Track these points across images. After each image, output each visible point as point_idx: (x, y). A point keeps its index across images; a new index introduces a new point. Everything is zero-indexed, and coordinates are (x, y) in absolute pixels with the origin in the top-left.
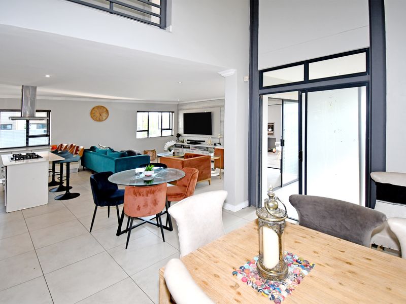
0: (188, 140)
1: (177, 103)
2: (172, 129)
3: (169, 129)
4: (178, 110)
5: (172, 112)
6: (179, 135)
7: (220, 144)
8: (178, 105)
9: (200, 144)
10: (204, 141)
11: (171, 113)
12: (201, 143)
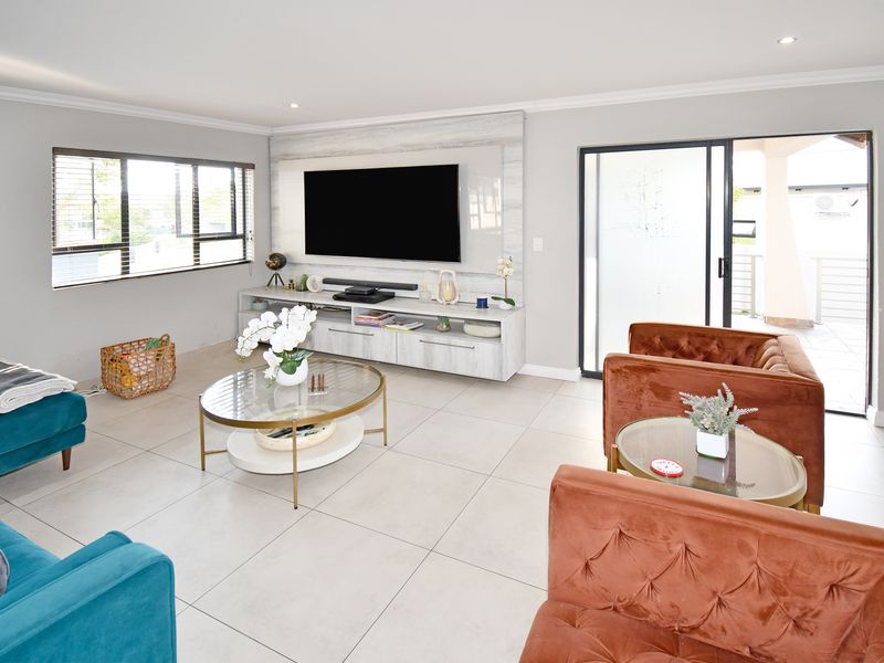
0: (326, 281)
1: (266, 131)
2: (243, 237)
3: (233, 236)
4: (270, 160)
5: (245, 167)
6: (278, 262)
7: (510, 302)
8: (269, 139)
9: (391, 296)
10: (413, 287)
11: (238, 171)
12: (398, 293)
